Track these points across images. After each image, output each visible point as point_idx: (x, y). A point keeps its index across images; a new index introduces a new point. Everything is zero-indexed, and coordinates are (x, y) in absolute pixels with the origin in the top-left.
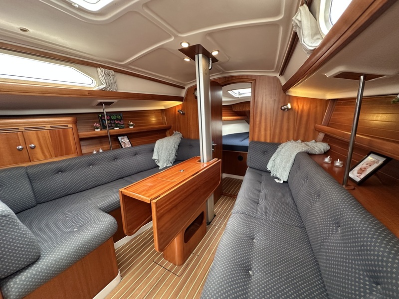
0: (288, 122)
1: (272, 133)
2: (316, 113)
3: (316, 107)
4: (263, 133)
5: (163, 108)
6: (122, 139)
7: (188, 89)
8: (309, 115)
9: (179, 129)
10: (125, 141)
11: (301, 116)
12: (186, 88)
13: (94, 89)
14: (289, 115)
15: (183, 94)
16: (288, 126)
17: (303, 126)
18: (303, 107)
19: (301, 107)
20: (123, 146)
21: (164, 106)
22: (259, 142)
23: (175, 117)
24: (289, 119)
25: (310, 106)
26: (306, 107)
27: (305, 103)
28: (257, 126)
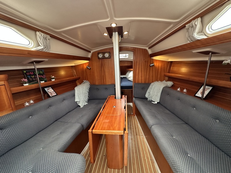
0: (153, 72)
1: (145, 78)
2: (164, 68)
3: (164, 64)
4: (140, 78)
5: (73, 65)
6: (48, 89)
7: (93, 53)
8: (161, 69)
9: (87, 79)
10: (50, 91)
11: (158, 69)
12: (92, 52)
13: (32, 50)
14: (153, 69)
15: (89, 56)
16: (153, 74)
17: (159, 74)
18: (159, 65)
19: (158, 64)
20: (50, 95)
21: (75, 64)
22: (138, 84)
23: (83, 71)
24: (153, 71)
25: (162, 64)
26: (160, 65)
27: (160, 63)
28: (137, 75)
